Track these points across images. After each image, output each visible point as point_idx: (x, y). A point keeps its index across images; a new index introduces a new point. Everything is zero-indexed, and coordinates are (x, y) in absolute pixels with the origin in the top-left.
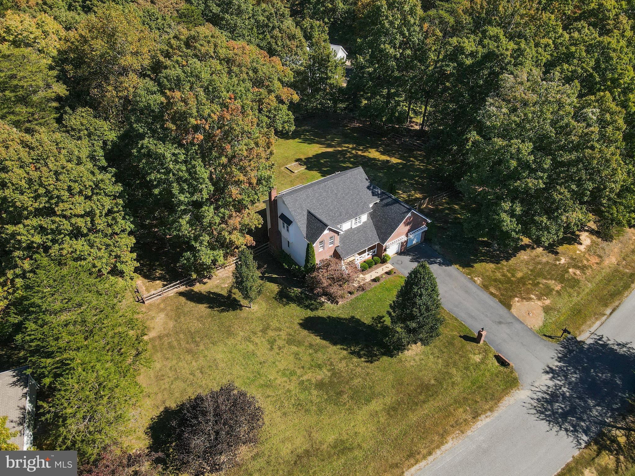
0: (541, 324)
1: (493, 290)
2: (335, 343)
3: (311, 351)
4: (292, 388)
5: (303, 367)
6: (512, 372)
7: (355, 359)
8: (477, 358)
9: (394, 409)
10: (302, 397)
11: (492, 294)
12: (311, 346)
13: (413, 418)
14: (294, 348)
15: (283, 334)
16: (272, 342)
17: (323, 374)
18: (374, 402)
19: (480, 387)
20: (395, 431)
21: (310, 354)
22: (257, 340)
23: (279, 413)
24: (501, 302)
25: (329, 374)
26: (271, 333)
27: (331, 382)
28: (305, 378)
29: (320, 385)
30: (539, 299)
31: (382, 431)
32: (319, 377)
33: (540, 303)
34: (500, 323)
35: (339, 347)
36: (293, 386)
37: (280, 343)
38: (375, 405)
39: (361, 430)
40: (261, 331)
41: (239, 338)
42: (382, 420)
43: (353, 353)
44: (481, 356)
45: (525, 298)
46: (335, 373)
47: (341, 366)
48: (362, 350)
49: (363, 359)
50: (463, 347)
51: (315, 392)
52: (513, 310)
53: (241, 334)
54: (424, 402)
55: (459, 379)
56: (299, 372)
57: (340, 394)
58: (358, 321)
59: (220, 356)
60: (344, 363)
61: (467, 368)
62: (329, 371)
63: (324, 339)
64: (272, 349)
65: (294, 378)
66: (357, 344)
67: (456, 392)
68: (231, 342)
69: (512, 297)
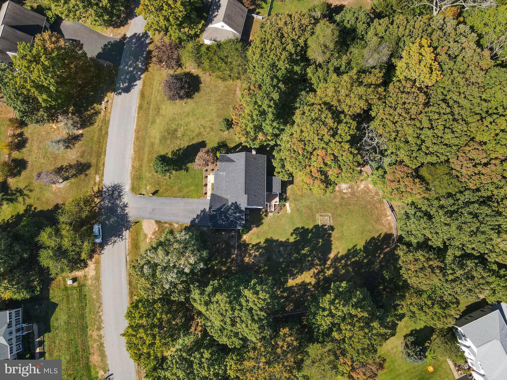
0: (143, 227)
1: (167, 225)
2: (188, 146)
3: (191, 137)
4: (182, 121)
5: (186, 130)
6: (136, 193)
7: (177, 148)
8: (148, 188)
9: (152, 146)
10: (176, 122)
11: (166, 223)
12: (193, 139)
13: (147, 149)
14: (196, 132)
15: (206, 133)
16: (204, 127)
17: (179, 134)
18: (159, 141)
19: (140, 178)
20: (147, 141)
21: (190, 136)
22: (209, 123)
23: (176, 112)
24: (160, 222)
25: (178, 136)
26: (208, 130)
27: (174, 134)
28: (182, 127)
29: (176, 130)
30: (151, 238)
31: (150, 137)
32: (179, 132)
33: (149, 236)
34: (153, 211)
35: (186, 147)
36: (182, 122)
37: (202, 130)
38: (157, 141)
39: (154, 131)
40: (212, 127)
41: (214, 118)
42: (152, 139)
43: (180, 149)
44: (148, 190)
45: (155, 232)
46: (177, 138)
47: (178, 142)
48: (179, 153)
49: (175, 150)
50: (155, 187)
51: (175, 127)
52: (154, 222)
53: (216, 120)
54: (148, 157)
55: (146, 174)
56: (186, 128)
57: (169, 134)
58: (192, 162)
59: (211, 108)
60: (178, 143)
61: (147, 181)
62: (179, 137)
63: (193, 145)
64: (202, 125)
65: (185, 124)
66: (182, 154)
67: (144, 169)
68: (215, 115)
69: (159, 228)
